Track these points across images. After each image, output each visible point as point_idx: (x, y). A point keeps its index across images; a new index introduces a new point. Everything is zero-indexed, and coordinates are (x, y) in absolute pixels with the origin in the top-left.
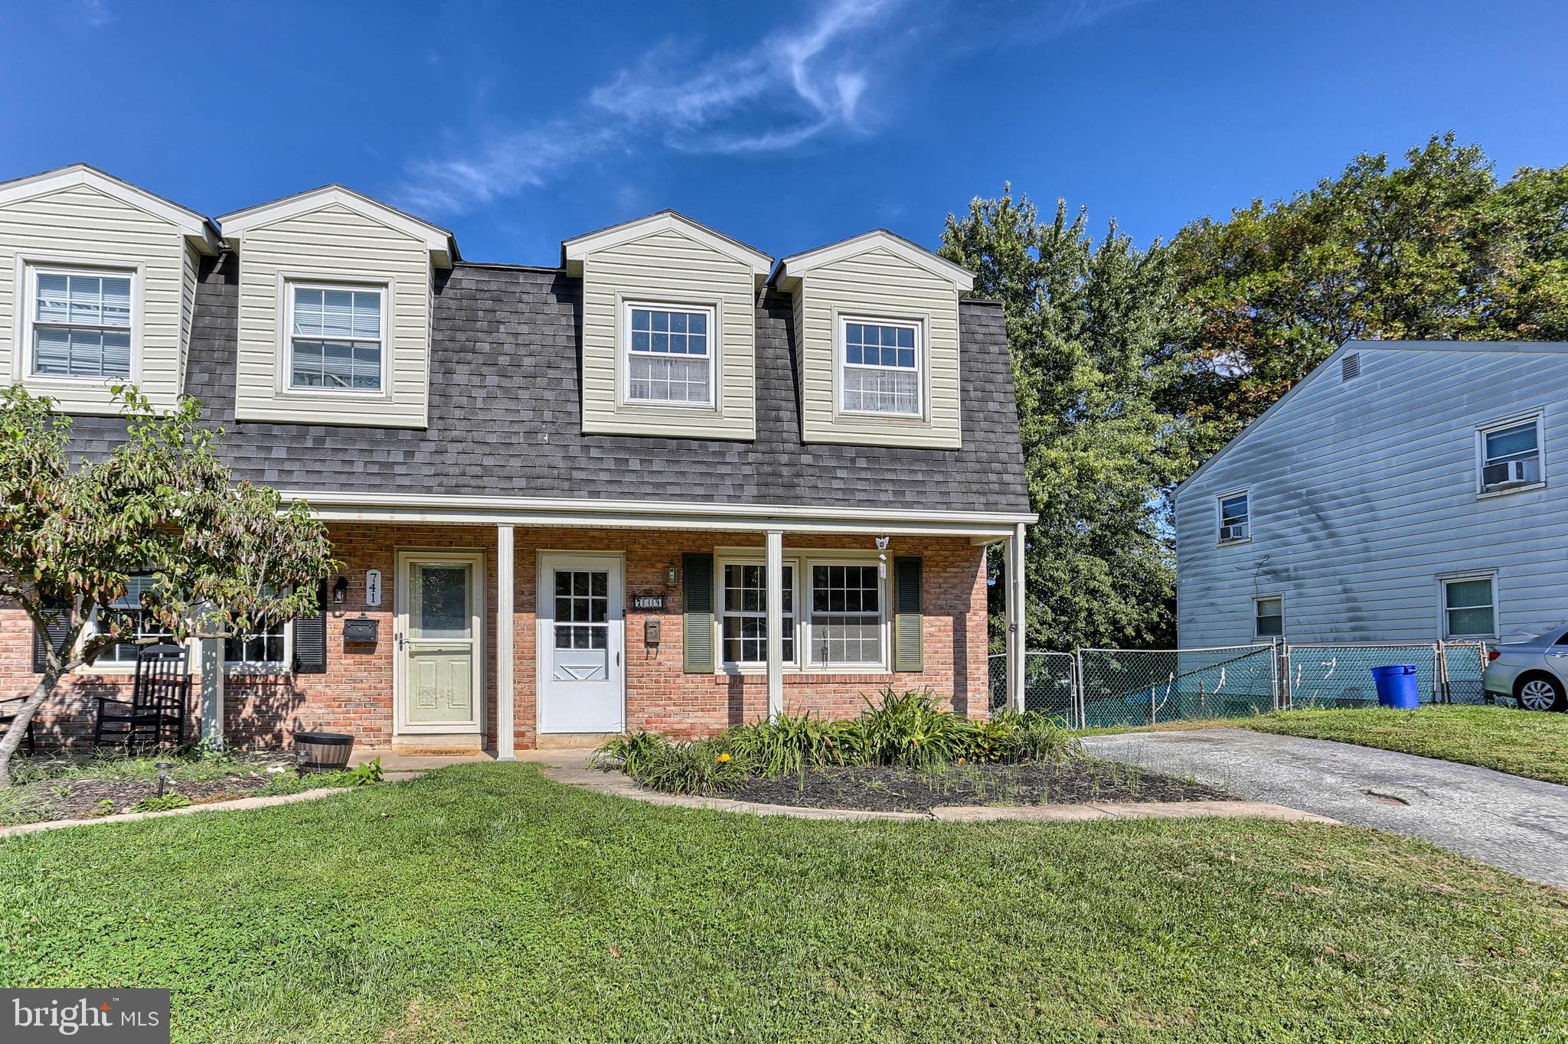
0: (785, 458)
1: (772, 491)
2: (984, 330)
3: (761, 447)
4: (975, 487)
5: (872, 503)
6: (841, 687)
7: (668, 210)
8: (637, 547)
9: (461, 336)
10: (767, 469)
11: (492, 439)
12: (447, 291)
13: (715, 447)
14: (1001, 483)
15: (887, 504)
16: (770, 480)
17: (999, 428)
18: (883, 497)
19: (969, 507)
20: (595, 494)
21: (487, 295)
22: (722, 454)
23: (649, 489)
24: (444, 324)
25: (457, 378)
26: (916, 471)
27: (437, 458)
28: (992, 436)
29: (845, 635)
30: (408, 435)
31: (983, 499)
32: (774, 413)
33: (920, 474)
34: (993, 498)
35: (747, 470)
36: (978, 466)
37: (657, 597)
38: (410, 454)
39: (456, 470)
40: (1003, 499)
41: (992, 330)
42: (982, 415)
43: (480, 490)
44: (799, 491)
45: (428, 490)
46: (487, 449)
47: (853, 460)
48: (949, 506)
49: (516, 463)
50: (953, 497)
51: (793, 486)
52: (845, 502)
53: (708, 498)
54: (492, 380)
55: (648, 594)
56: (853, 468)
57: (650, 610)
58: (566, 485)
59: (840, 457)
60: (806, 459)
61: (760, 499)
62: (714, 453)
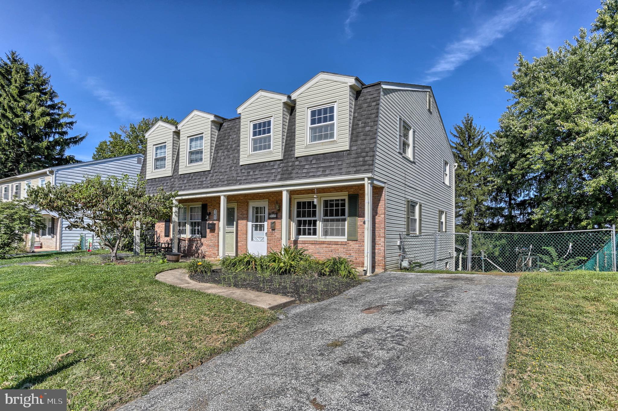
0: (290, 164)
1: (284, 176)
2: (371, 97)
3: (285, 161)
4: (352, 165)
5: (314, 176)
6: (328, 246)
7: (261, 89)
8: (271, 198)
9: (222, 142)
10: (285, 168)
11: (223, 171)
12: (222, 130)
13: (272, 164)
14: (364, 161)
15: (319, 176)
16: (285, 172)
17: (368, 138)
18: (319, 173)
19: (348, 173)
20: (240, 184)
21: (229, 128)
22: (274, 166)
23: (253, 180)
24: (219, 139)
25: (219, 155)
26: (332, 162)
27: (212, 178)
28: (365, 142)
29: (335, 226)
30: (207, 173)
31: (355, 169)
32: (291, 149)
33: (333, 163)
34: (358, 168)
35: (279, 170)
36: (356, 156)
37: (275, 214)
38: (207, 178)
39: (214, 181)
40: (363, 168)
41: (374, 96)
42: (362, 134)
43: (217, 186)
44: (293, 175)
45: (208, 187)
46: (221, 174)
47: (311, 161)
48: (341, 174)
49: (226, 177)
50: (344, 170)
51: (291, 173)
52: (305, 177)
53: (267, 181)
54: (226, 153)
55: (273, 213)
56: (311, 164)
57: (273, 218)
58: (235, 182)
59: (307, 161)
60: (297, 163)
61: (281, 180)
62: (272, 165)
